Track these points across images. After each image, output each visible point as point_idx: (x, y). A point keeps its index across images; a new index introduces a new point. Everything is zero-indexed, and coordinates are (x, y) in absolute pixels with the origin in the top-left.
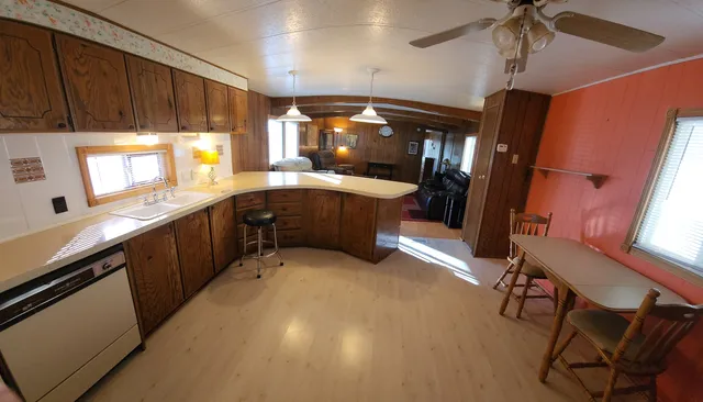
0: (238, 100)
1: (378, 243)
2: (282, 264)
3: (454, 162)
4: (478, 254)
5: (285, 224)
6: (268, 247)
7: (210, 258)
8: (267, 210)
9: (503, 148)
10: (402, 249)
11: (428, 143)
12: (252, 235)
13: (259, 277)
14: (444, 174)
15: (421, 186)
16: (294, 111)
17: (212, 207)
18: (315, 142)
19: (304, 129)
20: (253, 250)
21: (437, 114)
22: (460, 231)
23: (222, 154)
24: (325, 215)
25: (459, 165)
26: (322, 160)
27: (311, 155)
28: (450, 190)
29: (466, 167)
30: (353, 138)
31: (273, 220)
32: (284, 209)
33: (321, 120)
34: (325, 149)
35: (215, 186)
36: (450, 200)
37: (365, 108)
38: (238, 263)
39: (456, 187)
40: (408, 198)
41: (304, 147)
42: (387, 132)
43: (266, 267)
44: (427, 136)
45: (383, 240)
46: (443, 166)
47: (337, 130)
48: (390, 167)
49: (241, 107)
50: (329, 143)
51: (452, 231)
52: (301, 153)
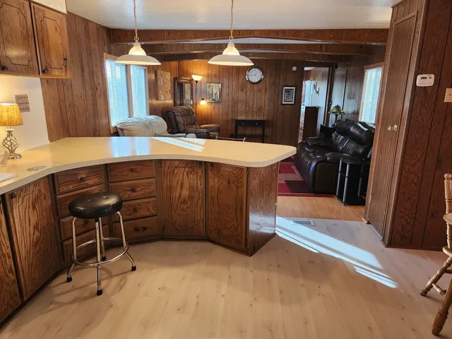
0: (50, 24)
1: (252, 227)
2: (134, 269)
3: (348, 108)
4: (391, 243)
5: (135, 210)
6: (113, 246)
7: (12, 277)
8: (108, 192)
9: (426, 81)
10: (280, 234)
11: (308, 85)
12: (86, 232)
13: (100, 293)
14: (334, 129)
15: (300, 148)
16: (137, 51)
17: (12, 195)
18: (169, 96)
19: (153, 76)
20: (89, 254)
21: (319, 42)
22: (362, 209)
23: (27, 109)
24: (185, 193)
25: (357, 113)
26: (180, 119)
27: (165, 113)
28: (343, 151)
29: (368, 115)
30: (216, 88)
31: (117, 207)
32: (133, 190)
33: (174, 64)
34: (182, 104)
35: (17, 162)
36: (344, 166)
37: (226, 46)
38: (64, 277)
39: (352, 146)
40: (285, 164)
41: (155, 102)
42: (255, 76)
43: (111, 276)
44: (307, 76)
45: (258, 223)
46: (333, 117)
47: (196, 78)
48: (261, 124)
49: (57, 38)
50: (187, 96)
51: (349, 209)
52: (153, 111)
